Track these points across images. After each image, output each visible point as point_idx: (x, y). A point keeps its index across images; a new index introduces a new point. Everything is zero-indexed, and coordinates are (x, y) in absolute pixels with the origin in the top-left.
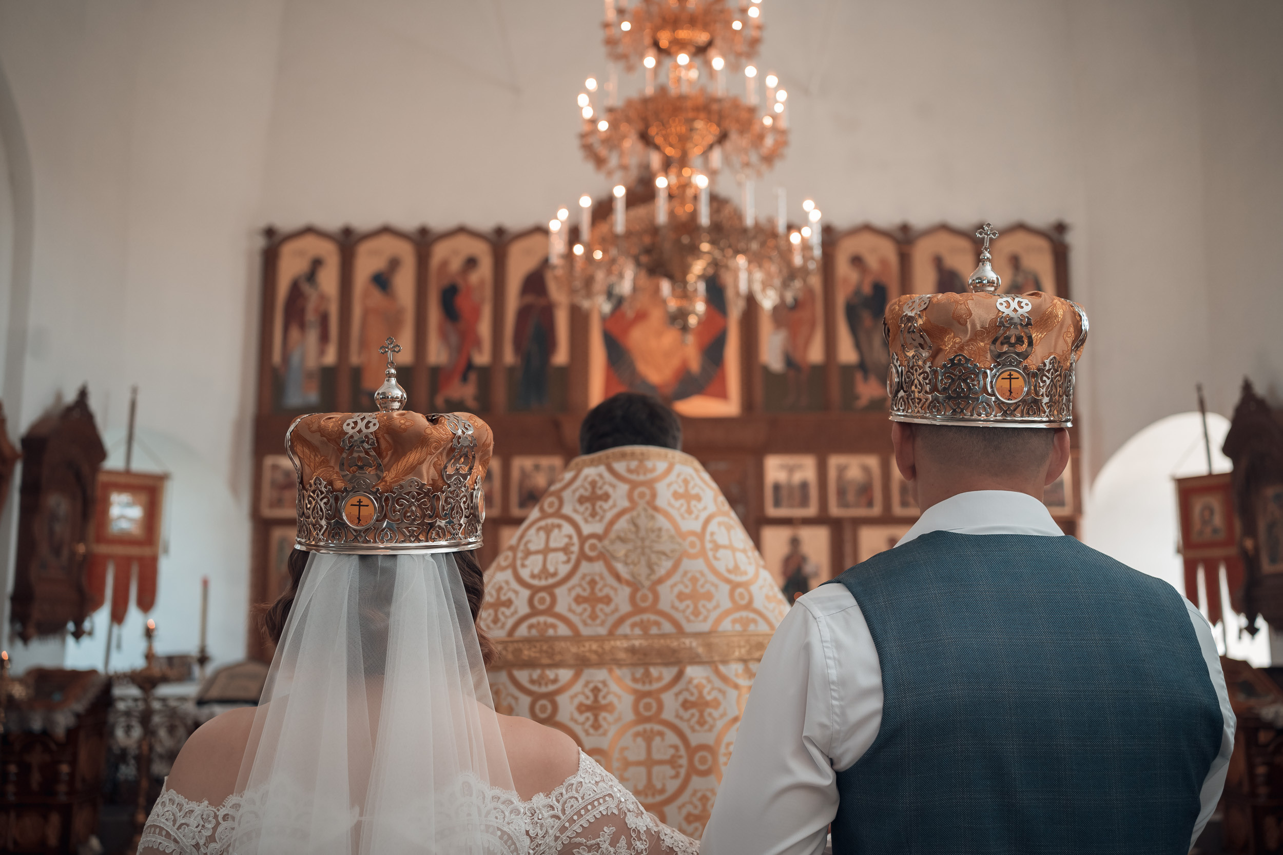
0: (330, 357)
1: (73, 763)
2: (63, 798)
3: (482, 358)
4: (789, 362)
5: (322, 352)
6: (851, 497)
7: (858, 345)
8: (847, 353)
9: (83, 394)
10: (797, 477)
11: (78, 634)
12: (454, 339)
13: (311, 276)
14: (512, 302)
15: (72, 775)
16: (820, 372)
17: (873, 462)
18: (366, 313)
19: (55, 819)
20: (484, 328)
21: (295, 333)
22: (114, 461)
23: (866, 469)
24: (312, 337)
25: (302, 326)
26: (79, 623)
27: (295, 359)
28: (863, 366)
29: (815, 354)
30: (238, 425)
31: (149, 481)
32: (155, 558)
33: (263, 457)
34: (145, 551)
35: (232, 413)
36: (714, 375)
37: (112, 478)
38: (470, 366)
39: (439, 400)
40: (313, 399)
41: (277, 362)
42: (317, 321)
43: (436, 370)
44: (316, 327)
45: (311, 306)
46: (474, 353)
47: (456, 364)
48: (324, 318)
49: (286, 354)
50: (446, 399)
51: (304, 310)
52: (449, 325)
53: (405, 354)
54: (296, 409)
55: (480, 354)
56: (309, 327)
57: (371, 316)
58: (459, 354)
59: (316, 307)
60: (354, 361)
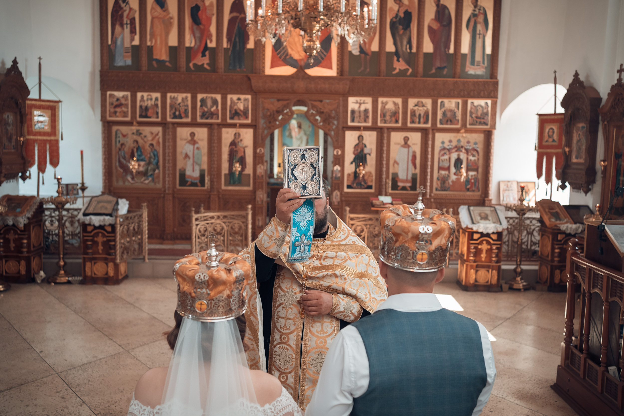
0: (136, 42)
1: (29, 239)
2: (25, 254)
3: (212, 44)
4: (362, 50)
5: (132, 39)
6: (388, 118)
7: (395, 44)
8: (390, 47)
9: (15, 62)
10: (363, 108)
11: (24, 178)
12: (198, 34)
14: (226, 17)
15: (29, 244)
16: (376, 55)
17: (399, 101)
18: (153, 19)
19: (23, 263)
20: (213, 29)
21: (118, 28)
22: (34, 94)
23: (395, 104)
24: (127, 30)
25: (122, 25)
26: (24, 173)
27: (119, 42)
28: (397, 53)
29: (375, 47)
30: (93, 74)
31: (51, 104)
32: (57, 142)
33: (106, 91)
34: (53, 138)
35: (89, 68)
36: (325, 56)
37: (33, 102)
38: (206, 48)
39: (191, 65)
40: (129, 62)
41: (110, 42)
42: (129, 22)
43: (189, 49)
44: (129, 26)
45: (125, 14)
46: (208, 42)
47: (199, 46)
48: (133, 21)
49: (114, 39)
50: (195, 65)
51: (122, 16)
52: (195, 27)
53: (173, 41)
54: (121, 68)
55: (211, 41)
56: (125, 26)
57: (156, 21)
58: (201, 41)
59: (128, 15)
60: (149, 43)
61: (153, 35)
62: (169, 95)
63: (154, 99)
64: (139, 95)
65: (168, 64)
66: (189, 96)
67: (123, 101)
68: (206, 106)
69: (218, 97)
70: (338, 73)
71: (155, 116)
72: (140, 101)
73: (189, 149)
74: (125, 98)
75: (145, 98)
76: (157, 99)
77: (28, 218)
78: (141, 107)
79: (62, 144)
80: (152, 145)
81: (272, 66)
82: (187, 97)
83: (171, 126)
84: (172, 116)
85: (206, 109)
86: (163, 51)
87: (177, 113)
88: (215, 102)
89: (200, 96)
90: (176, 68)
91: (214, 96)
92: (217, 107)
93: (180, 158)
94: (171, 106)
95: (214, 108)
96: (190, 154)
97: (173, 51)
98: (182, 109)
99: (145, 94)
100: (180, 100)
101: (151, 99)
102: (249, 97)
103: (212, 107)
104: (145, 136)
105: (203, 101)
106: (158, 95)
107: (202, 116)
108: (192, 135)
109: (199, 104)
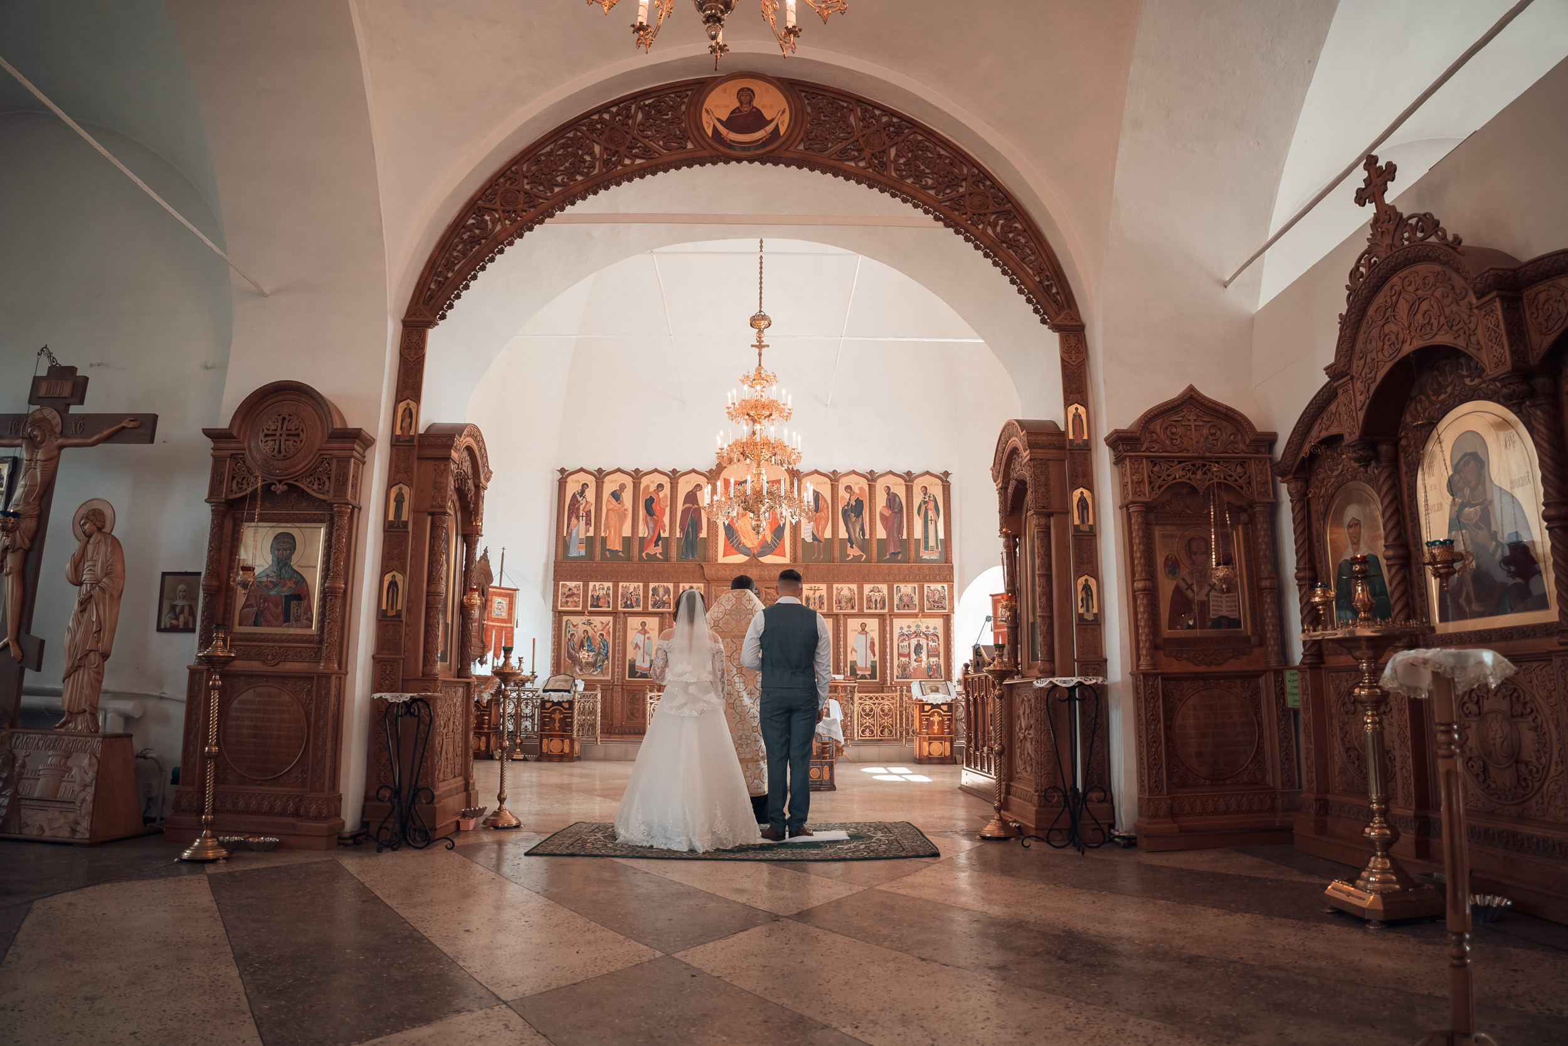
0: (591, 533)
1: (490, 715)
2: (486, 730)
4: (815, 538)
5: (587, 531)
6: (843, 604)
7: (848, 531)
8: (843, 534)
9: (486, 552)
10: (818, 594)
11: (482, 662)
12: (651, 525)
13: (582, 493)
14: (680, 507)
15: (490, 720)
16: (830, 542)
17: (854, 587)
18: (608, 510)
19: (483, 739)
20: (666, 519)
21: (574, 520)
22: (495, 583)
23: (850, 589)
24: (582, 522)
25: (578, 518)
26: (482, 657)
27: (574, 534)
28: (850, 540)
29: (828, 534)
30: (547, 565)
31: (510, 592)
32: (512, 628)
33: (559, 581)
34: (509, 625)
35: (543, 559)
36: (778, 544)
37: (495, 590)
38: (659, 538)
39: (644, 554)
40: (583, 553)
41: (565, 535)
42: (584, 515)
43: (642, 539)
44: (584, 518)
45: (582, 507)
46: (661, 531)
47: (652, 536)
48: (588, 513)
49: (569, 531)
50: (647, 554)
51: (578, 509)
52: (649, 518)
53: (627, 531)
54: (575, 558)
55: (664, 532)
56: (581, 518)
57: (611, 513)
58: (654, 532)
59: (584, 508)
60: (603, 535)
61: (607, 527)
62: (621, 584)
63: (606, 589)
64: (591, 584)
65: (620, 554)
66: (641, 585)
67: (575, 591)
68: (658, 596)
69: (671, 586)
70: (791, 561)
71: (606, 605)
72: (592, 591)
73: (639, 639)
74: (577, 587)
75: (597, 588)
76: (608, 589)
77: (492, 694)
78: (592, 596)
79: (516, 631)
80: (602, 635)
81: (724, 556)
82: (639, 587)
83: (622, 615)
84: (624, 605)
85: (658, 598)
86: (617, 541)
87: (629, 602)
88: (667, 591)
89: (652, 585)
90: (629, 558)
91: (665, 584)
92: (669, 596)
93: (630, 648)
94: (623, 596)
95: (667, 596)
96: (641, 644)
97: (627, 542)
98: (634, 599)
99: (597, 584)
100: (632, 590)
101: (603, 589)
102: (702, 585)
103: (664, 596)
104: (595, 626)
105: (654, 589)
106: (610, 584)
107: (654, 606)
108: (643, 624)
109: (651, 593)
